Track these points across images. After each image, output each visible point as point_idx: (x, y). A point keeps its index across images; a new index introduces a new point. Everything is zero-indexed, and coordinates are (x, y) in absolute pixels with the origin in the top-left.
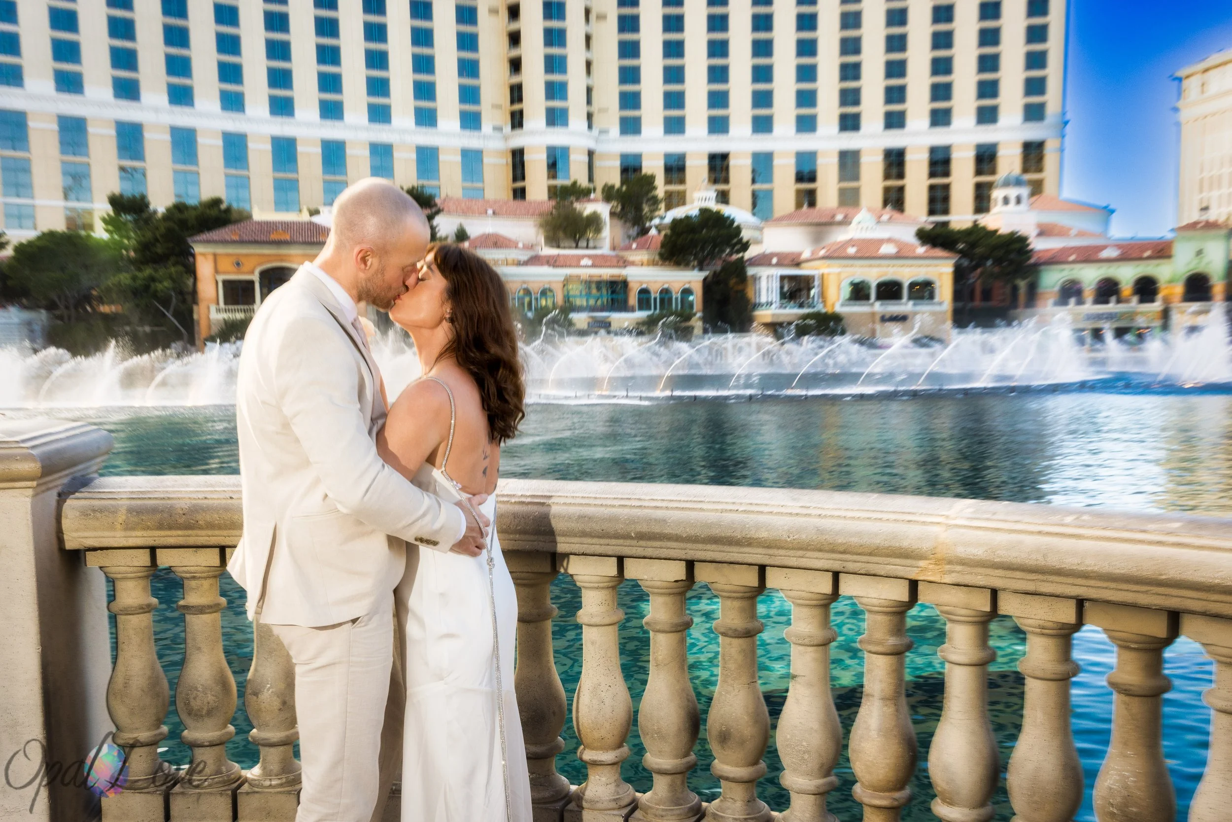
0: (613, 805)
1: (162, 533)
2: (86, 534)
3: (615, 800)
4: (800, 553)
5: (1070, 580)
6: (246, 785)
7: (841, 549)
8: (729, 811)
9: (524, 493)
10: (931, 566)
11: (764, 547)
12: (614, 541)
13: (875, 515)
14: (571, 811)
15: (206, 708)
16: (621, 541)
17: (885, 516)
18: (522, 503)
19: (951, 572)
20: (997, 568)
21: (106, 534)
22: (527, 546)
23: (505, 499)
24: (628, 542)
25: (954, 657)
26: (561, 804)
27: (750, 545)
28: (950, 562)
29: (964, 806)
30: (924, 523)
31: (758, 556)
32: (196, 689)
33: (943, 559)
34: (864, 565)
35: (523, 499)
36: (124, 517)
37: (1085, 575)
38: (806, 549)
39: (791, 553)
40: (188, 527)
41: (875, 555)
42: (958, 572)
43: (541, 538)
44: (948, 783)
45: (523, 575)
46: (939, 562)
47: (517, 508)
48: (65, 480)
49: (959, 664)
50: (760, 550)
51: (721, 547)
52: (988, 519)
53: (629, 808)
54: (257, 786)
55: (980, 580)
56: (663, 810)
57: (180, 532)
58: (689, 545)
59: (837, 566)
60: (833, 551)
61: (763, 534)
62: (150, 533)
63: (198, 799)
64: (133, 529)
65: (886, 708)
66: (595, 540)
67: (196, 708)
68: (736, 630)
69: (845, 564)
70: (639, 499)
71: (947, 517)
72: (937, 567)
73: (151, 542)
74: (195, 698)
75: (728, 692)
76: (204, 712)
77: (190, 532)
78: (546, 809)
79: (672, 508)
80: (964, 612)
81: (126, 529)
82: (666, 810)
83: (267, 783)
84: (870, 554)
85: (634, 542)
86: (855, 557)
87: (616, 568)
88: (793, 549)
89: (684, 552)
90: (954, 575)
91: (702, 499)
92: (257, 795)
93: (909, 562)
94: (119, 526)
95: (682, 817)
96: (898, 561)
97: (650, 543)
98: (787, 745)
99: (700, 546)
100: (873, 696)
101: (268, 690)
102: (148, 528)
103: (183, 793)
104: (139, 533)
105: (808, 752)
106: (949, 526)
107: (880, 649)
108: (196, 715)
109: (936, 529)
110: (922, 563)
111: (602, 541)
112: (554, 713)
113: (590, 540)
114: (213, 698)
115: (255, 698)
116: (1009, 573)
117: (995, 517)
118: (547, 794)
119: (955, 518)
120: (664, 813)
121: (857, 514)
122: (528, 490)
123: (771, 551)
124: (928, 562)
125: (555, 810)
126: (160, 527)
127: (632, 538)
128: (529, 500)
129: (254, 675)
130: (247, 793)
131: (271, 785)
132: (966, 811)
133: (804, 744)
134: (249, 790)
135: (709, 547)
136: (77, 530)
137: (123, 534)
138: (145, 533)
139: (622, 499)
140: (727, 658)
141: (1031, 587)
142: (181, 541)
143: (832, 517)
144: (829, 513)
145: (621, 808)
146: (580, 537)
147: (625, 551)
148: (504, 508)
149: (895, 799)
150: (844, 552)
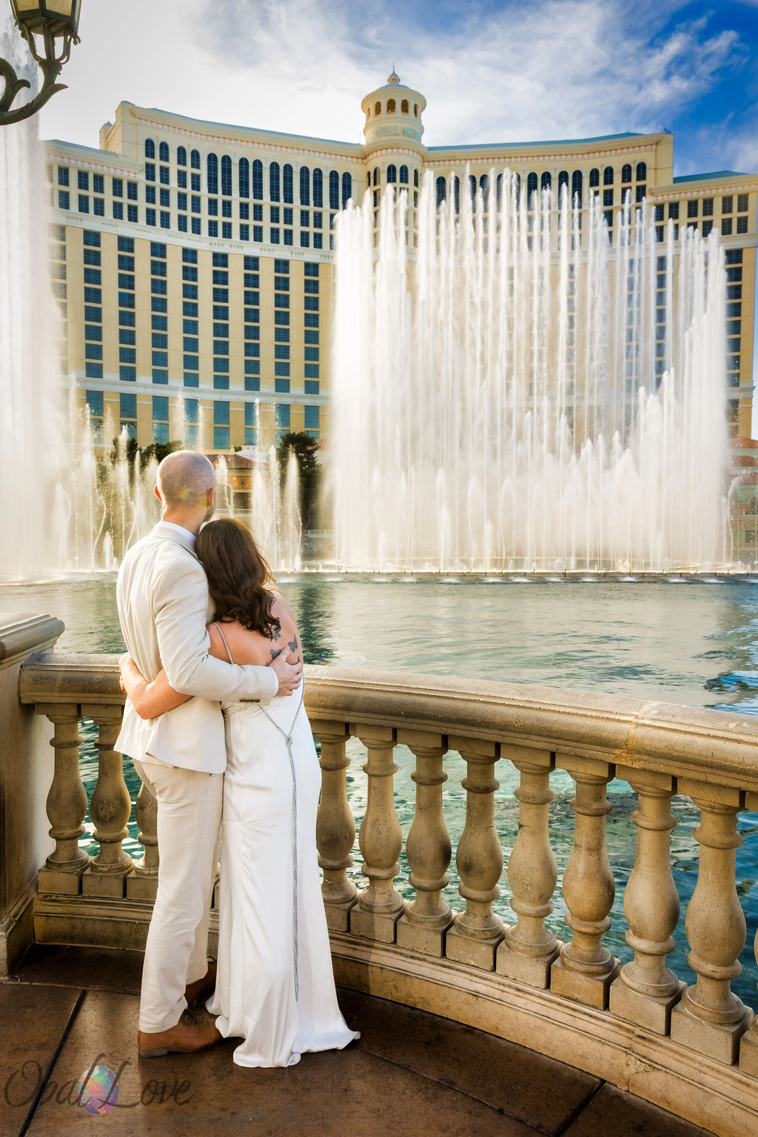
0: (386, 910)
1: (85, 695)
2: (36, 694)
3: (387, 906)
4: (525, 736)
5: (733, 775)
6: (134, 871)
7: (556, 735)
8: (471, 924)
9: (327, 678)
10: (624, 754)
11: (498, 729)
12: (389, 717)
13: (580, 712)
14: (355, 911)
15: (109, 816)
16: (394, 718)
17: (589, 713)
18: (325, 685)
19: (640, 760)
20: (676, 760)
21: (49, 694)
22: (328, 717)
23: (314, 682)
24: (400, 719)
25: (643, 823)
26: (349, 904)
27: (487, 727)
28: (639, 753)
29: (650, 940)
30: (619, 721)
31: (493, 736)
32: (103, 802)
33: (634, 750)
34: (572, 749)
35: (326, 683)
36: (60, 683)
37: (745, 772)
38: (530, 734)
39: (518, 735)
40: (101, 691)
41: (582, 742)
42: (645, 761)
43: (338, 712)
44: (638, 921)
45: (326, 736)
46: (629, 751)
47: (322, 689)
48: (27, 656)
49: (648, 829)
50: (495, 731)
51: (466, 727)
52: (667, 721)
53: (398, 913)
54: (140, 873)
55: (663, 769)
56: (422, 918)
57: (95, 695)
58: (444, 724)
59: (553, 748)
60: (549, 736)
61: (498, 719)
62: (76, 694)
63: (101, 880)
64: (66, 691)
65: (590, 857)
66: (375, 716)
67: (102, 816)
68: (478, 788)
69: (558, 747)
70: (408, 688)
71: (637, 717)
72: (629, 755)
73: (77, 701)
74: (101, 809)
75: (471, 834)
76: (107, 819)
77: (102, 695)
78: (338, 908)
79: (432, 696)
80: (650, 789)
81: (61, 691)
82: (424, 918)
83: (147, 872)
84: (578, 741)
85: (404, 719)
86: (566, 742)
87: (391, 736)
88: (520, 732)
89: (439, 729)
90: (641, 762)
91: (454, 690)
92: (140, 881)
93: (607, 749)
94: (56, 689)
95: (436, 924)
96: (599, 748)
97: (414, 720)
98: (515, 879)
99: (451, 725)
100: (581, 847)
101: (150, 806)
102: (75, 691)
103: (91, 875)
104: (70, 695)
105: (531, 885)
106: (638, 725)
107: (586, 811)
108: (102, 821)
109: (627, 726)
110: (617, 751)
111: (380, 717)
112: (345, 837)
113: (371, 716)
114: (114, 809)
115: (141, 811)
116: (685, 765)
117: (673, 720)
118: (338, 897)
119: (643, 719)
120: (422, 921)
121: (568, 710)
122: (330, 675)
123: (503, 733)
124: (622, 751)
125: (344, 910)
126: (83, 691)
127: (402, 716)
128: (330, 683)
129: (142, 795)
130: (134, 878)
131: (149, 874)
132: (652, 944)
133: (528, 878)
134: (135, 876)
135: (458, 726)
136: (30, 691)
137: (59, 694)
138: (73, 695)
139: (396, 686)
140: (471, 808)
141: (702, 777)
142: (96, 700)
143: (549, 711)
144: (547, 708)
145: (392, 913)
146: (365, 712)
147: (398, 725)
148: (313, 689)
149: (597, 928)
150: (558, 738)
